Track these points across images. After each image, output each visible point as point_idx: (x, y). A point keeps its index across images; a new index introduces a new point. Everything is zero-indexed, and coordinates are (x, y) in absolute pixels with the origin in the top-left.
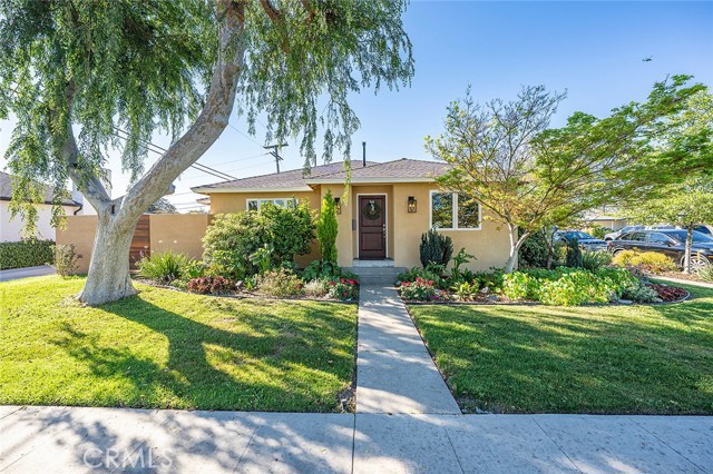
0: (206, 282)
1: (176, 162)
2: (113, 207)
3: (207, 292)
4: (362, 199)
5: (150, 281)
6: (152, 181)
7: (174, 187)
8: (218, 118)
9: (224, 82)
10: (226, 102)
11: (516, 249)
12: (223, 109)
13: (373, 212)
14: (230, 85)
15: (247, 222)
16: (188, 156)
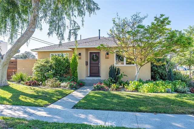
0: (30, 82)
1: (19, 44)
2: (2, 57)
3: (30, 85)
4: (91, 53)
5: (15, 82)
6: (13, 49)
7: (20, 51)
8: (31, 30)
9: (33, 19)
10: (34, 25)
11: (138, 72)
12: (33, 27)
13: (95, 58)
14: (35, 20)
15: (47, 62)
16: (23, 42)
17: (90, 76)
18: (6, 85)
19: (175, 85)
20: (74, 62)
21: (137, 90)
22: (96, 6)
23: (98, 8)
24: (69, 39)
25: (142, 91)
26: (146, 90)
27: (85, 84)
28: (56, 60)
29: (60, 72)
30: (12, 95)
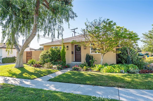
2: (19, 50)
3: (35, 67)
4: (76, 46)
8: (34, 33)
9: (35, 27)
10: (35, 30)
11: (102, 58)
12: (35, 31)
13: (78, 49)
14: (36, 27)
15: (47, 52)
16: (29, 41)
17: (76, 61)
18: (22, 66)
19: (128, 67)
20: (63, 52)
21: (99, 70)
22: (75, 15)
23: (76, 16)
24: (58, 37)
25: (102, 72)
26: (104, 71)
27: (70, 67)
28: (52, 51)
29: (55, 58)
30: (21, 72)
